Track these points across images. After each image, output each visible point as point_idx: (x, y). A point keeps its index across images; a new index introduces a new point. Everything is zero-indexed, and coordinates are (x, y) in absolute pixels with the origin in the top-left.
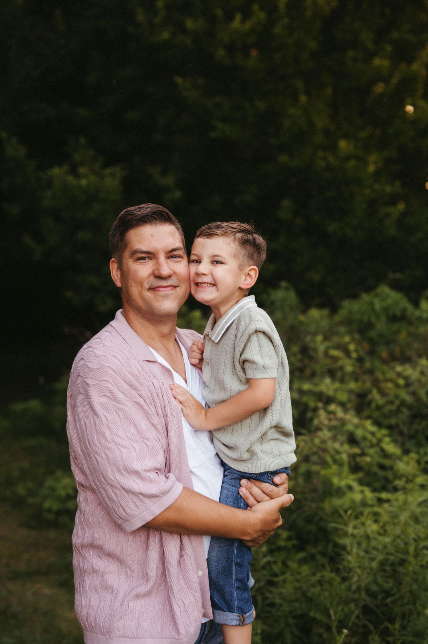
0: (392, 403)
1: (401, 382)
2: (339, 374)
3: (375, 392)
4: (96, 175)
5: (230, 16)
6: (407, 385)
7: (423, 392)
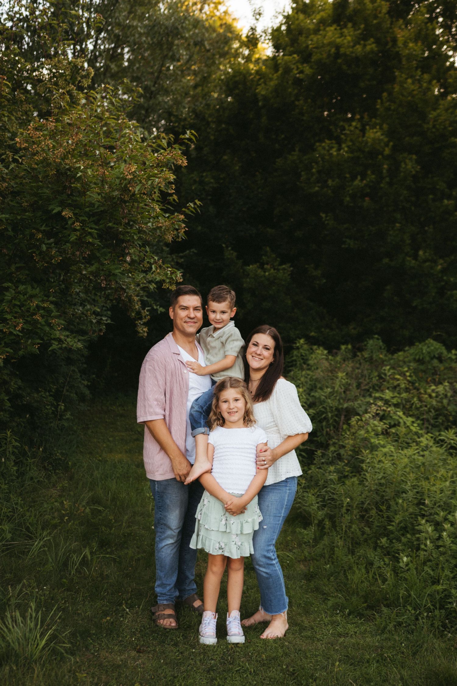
0: (426, 406)
1: (434, 395)
2: (398, 389)
3: (415, 399)
4: (274, 269)
5: (354, 178)
6: (437, 397)
7: (445, 401)
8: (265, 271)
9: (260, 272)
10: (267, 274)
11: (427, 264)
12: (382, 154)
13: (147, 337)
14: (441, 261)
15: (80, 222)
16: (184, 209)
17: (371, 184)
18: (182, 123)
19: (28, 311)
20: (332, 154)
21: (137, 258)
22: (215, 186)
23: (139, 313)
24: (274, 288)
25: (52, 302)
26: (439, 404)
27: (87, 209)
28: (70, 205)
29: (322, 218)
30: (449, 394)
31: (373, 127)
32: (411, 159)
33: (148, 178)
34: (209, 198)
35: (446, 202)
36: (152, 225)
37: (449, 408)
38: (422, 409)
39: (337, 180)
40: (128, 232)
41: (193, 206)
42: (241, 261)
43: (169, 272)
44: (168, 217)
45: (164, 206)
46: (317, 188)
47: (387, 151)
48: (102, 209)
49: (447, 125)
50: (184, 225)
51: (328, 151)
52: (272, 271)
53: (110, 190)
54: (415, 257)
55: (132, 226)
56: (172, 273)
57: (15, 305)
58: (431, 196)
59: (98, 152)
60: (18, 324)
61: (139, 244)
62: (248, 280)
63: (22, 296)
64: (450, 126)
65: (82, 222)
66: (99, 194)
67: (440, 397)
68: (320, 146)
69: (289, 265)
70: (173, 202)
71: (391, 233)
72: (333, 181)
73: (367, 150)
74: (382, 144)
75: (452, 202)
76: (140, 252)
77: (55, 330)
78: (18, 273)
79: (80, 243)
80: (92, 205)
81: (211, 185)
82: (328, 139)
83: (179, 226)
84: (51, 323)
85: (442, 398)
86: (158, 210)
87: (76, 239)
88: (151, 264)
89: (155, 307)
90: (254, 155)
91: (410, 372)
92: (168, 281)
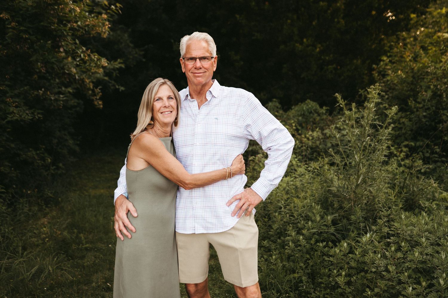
6: (313, 139)
7: (318, 142)
11: (310, 48)
13: (102, 108)
14: (319, 46)
15: (16, 23)
16: (108, 11)
23: (93, 91)
25: (7, 86)
26: (314, 144)
27: (22, 12)
28: (7, 10)
29: (237, 18)
30: (320, 137)
35: (321, 3)
36: (81, 24)
37: (320, 146)
38: (302, 148)
41: (114, 8)
43: (96, 59)
44: (94, 17)
50: (107, 23)
54: (302, 43)
55: (65, 25)
56: (98, 60)
65: (18, 22)
67: (314, 139)
70: (105, 7)
71: (285, 27)
76: (71, 44)
77: (10, 106)
83: (104, 23)
84: (6, 102)
85: (316, 140)
89: (117, 87)
91: (295, 123)
92: (94, 65)
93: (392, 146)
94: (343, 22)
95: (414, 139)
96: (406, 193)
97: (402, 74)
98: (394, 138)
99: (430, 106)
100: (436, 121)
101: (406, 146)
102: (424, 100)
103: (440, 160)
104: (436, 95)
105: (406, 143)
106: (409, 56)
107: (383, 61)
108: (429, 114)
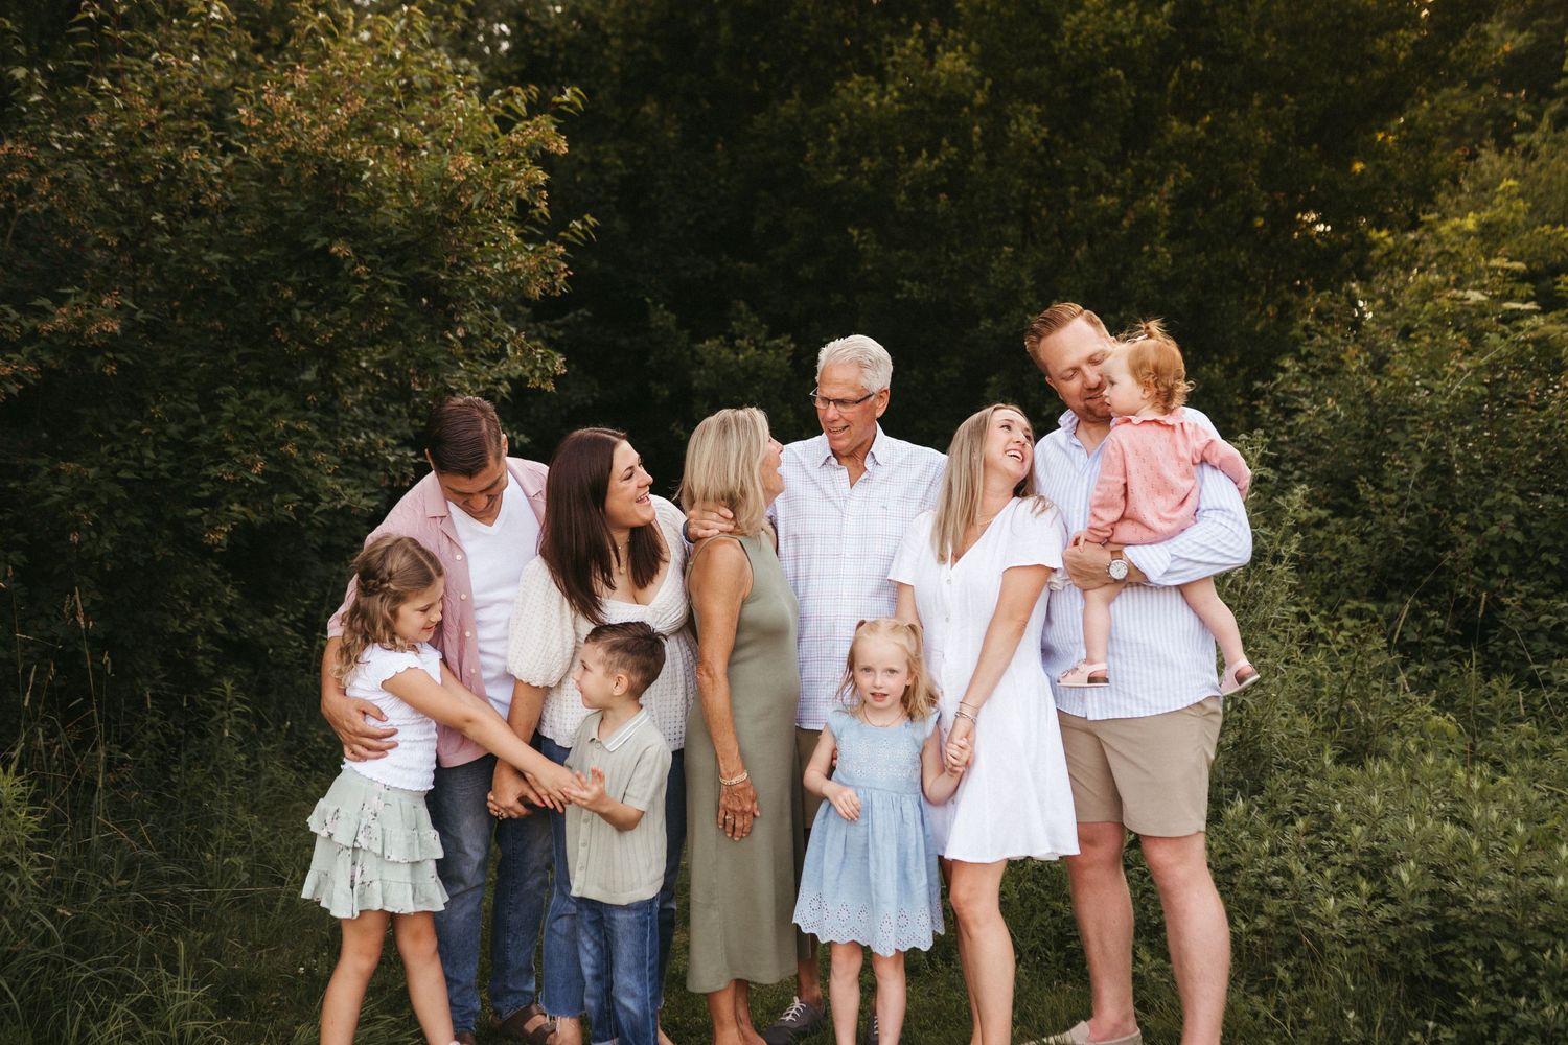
4: (757, 348)
5: (914, 154)
8: (737, 351)
9: (725, 352)
10: (741, 357)
12: (970, 104)
15: (367, 266)
16: (562, 234)
17: (950, 167)
18: (550, 39)
19: (269, 437)
20: (867, 104)
21: (477, 333)
22: (625, 172)
24: (757, 387)
27: (379, 240)
28: (344, 234)
29: (852, 237)
31: (953, 49)
32: (1028, 114)
33: (497, 179)
34: (614, 199)
35: (1102, 199)
36: (503, 267)
39: (880, 158)
40: (457, 282)
41: (580, 227)
42: (686, 332)
43: (539, 357)
44: (533, 251)
45: (522, 227)
46: (839, 177)
47: (980, 98)
48: (409, 238)
49: (1100, 43)
50: (564, 266)
51: (861, 97)
52: (752, 348)
53: (422, 202)
55: (463, 270)
56: (544, 359)
57: (244, 427)
58: (1073, 189)
59: (397, 132)
60: (254, 463)
61: (480, 305)
62: (702, 372)
63: (254, 411)
64: (1105, 46)
65: (371, 264)
66: (400, 210)
68: (845, 87)
69: (789, 337)
70: (540, 220)
71: (994, 265)
72: (872, 160)
73: (938, 96)
74: (970, 83)
75: (1115, 200)
76: (482, 318)
77: (322, 475)
78: (243, 367)
79: (369, 305)
80: (385, 230)
81: (618, 172)
82: (862, 74)
83: (556, 267)
84: (314, 462)
86: (516, 239)
87: (360, 298)
88: (504, 343)
90: (708, 106)
92: (538, 374)
93: (1314, 613)
94: (1168, 256)
95: (1379, 595)
96: (1346, 727)
97: (1338, 408)
98: (1318, 592)
99: (1418, 500)
100: (1440, 544)
101: (1352, 614)
102: (1403, 485)
103: (1447, 650)
104: (1437, 469)
105: (1353, 604)
106: (1357, 357)
107: (1284, 370)
108: (1419, 522)
